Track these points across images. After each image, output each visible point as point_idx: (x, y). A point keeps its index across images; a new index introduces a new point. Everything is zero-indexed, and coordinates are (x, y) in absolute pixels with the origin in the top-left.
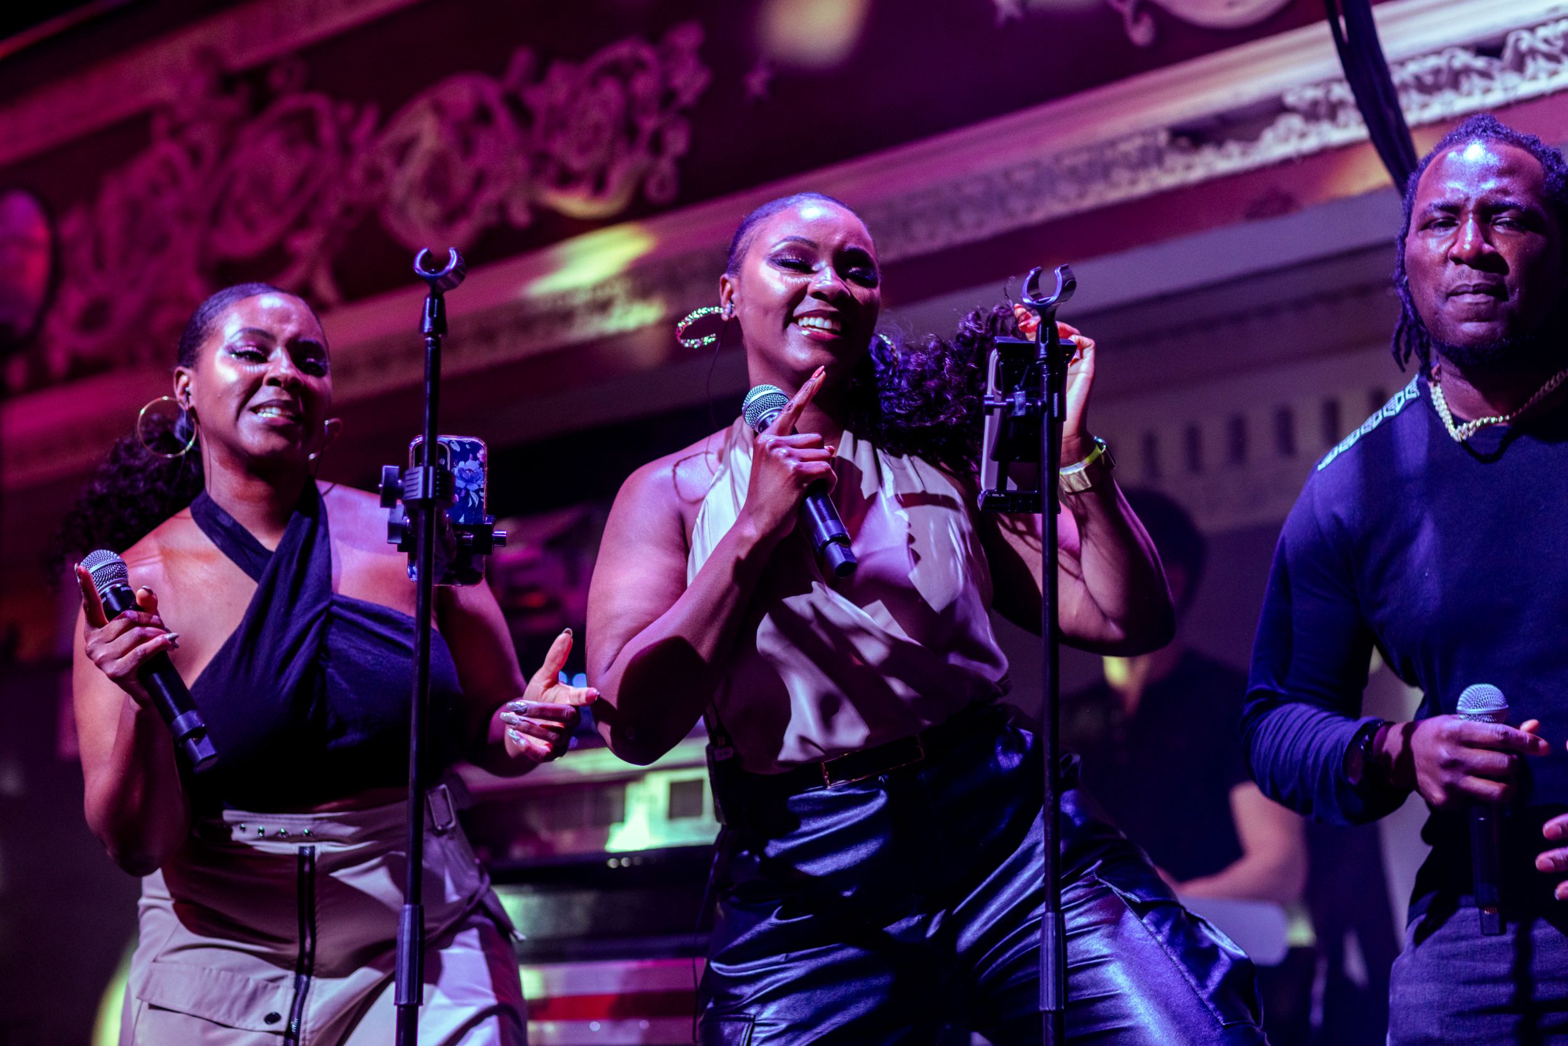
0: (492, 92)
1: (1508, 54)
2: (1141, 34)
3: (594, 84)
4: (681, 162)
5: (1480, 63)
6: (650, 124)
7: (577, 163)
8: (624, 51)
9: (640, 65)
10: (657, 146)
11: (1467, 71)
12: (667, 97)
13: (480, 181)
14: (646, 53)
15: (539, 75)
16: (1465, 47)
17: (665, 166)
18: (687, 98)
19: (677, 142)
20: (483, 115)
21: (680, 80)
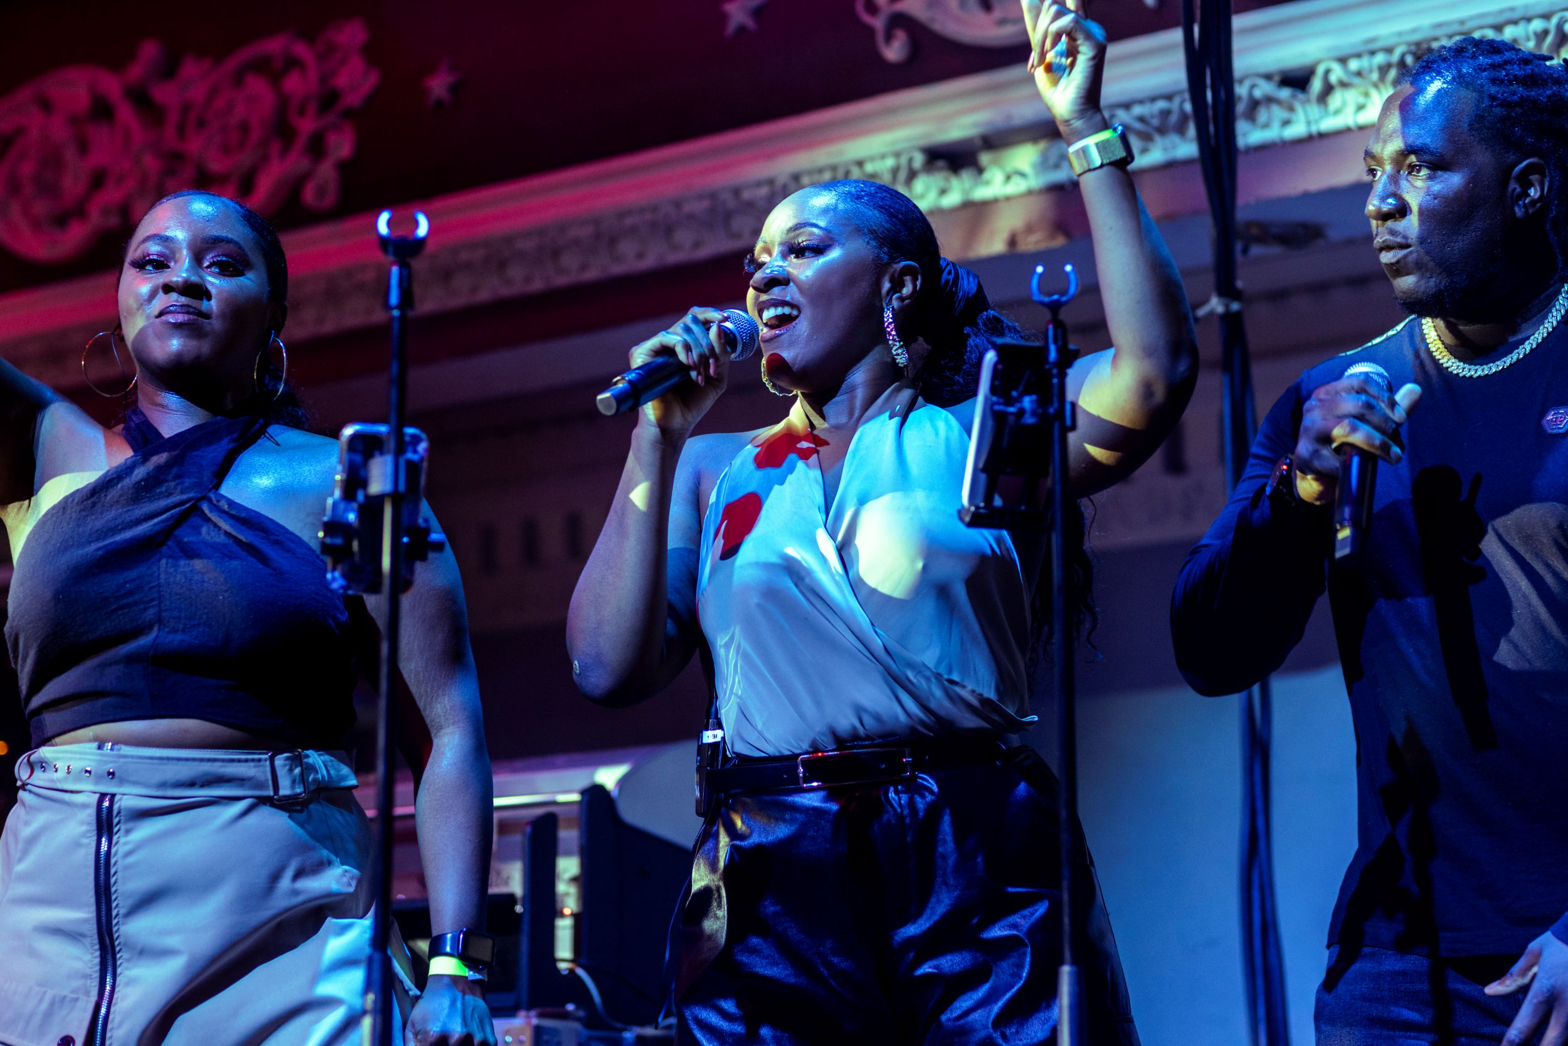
0: (112, 85)
1: (1316, 85)
2: (894, 52)
3: (238, 79)
4: (343, 167)
5: (1285, 93)
6: (307, 126)
7: (215, 166)
8: (274, 46)
9: (292, 63)
10: (317, 148)
11: (1270, 100)
12: (329, 99)
13: (98, 180)
14: (301, 50)
15: (169, 70)
16: (1268, 77)
17: (326, 171)
18: (354, 100)
19: (341, 147)
20: (102, 110)
21: (342, 81)
